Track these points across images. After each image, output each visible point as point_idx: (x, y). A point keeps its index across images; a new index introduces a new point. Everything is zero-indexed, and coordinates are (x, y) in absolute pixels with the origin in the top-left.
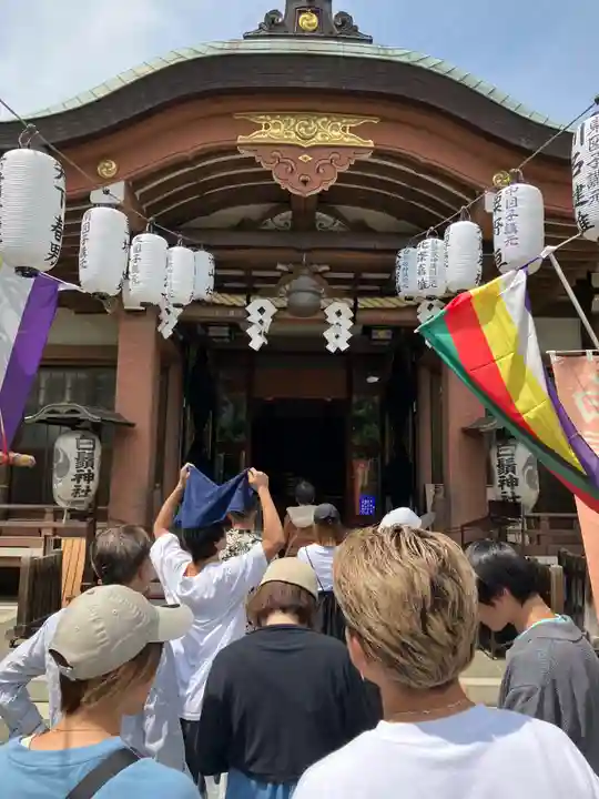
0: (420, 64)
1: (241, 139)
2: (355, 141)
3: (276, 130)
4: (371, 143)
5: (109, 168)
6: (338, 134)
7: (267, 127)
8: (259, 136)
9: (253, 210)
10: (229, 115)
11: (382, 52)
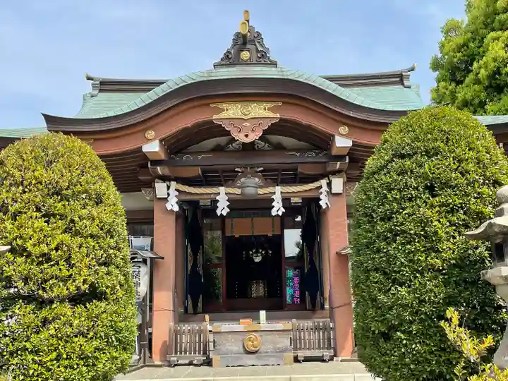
1: (215, 117)
2: (271, 115)
3: (232, 111)
4: (278, 116)
5: (151, 134)
6: (261, 111)
7: (227, 110)
8: (224, 115)
10: (208, 105)
11: (280, 73)
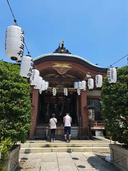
0: (78, 57)
1: (53, 67)
3: (58, 65)
4: (71, 67)
6: (66, 66)
8: (56, 66)
9: (53, 75)
10: (51, 63)
